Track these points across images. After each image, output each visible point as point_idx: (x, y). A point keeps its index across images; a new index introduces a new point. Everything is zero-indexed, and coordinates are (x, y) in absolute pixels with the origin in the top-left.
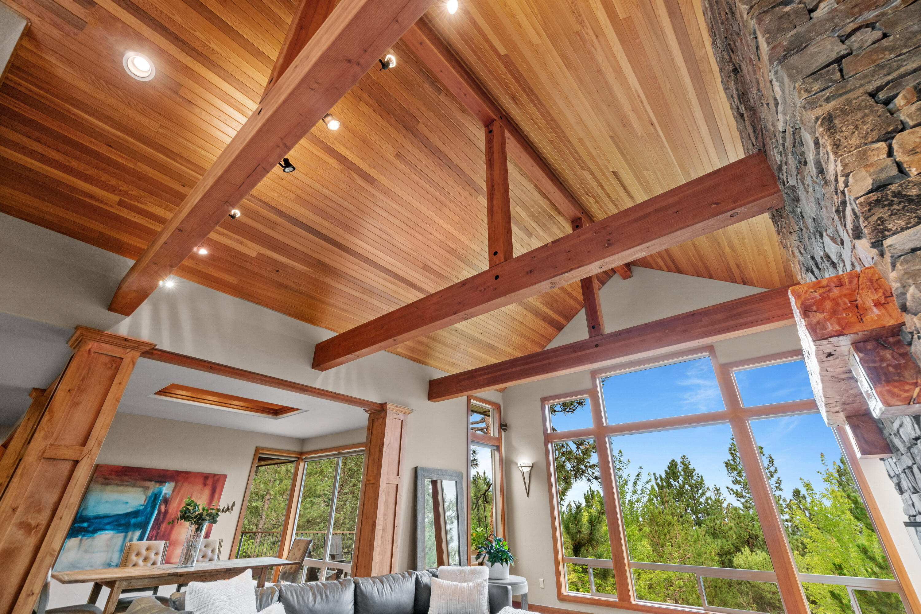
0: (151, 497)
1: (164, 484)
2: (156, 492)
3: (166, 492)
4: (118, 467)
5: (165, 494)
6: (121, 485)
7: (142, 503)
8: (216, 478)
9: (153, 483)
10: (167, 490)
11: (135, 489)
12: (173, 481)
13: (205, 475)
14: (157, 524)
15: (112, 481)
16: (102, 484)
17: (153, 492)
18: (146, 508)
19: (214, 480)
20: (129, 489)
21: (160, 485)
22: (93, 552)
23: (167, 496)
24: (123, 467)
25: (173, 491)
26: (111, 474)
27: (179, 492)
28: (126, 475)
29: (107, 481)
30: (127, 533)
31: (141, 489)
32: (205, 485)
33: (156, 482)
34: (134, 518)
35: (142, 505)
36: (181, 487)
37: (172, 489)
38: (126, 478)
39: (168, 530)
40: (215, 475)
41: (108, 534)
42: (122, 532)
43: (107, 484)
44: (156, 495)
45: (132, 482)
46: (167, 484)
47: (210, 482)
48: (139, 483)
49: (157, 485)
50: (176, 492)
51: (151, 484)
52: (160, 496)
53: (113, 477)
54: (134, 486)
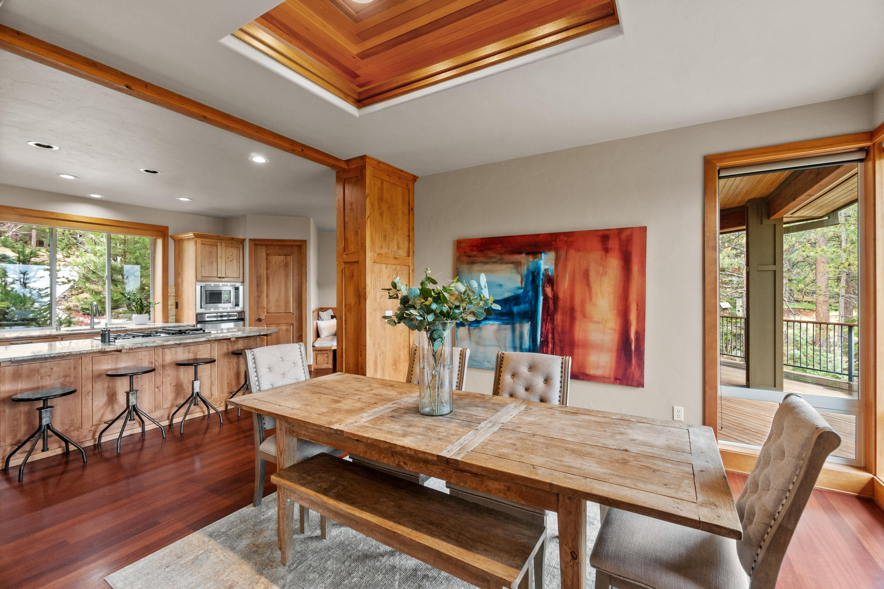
0: (527, 276)
1: (539, 255)
2: (531, 268)
3: (546, 267)
4: (477, 240)
5: (545, 270)
6: (486, 263)
7: (519, 285)
8: (624, 235)
9: (523, 255)
10: (545, 263)
11: (504, 266)
12: (550, 250)
13: (601, 233)
14: (548, 315)
15: (475, 258)
16: (468, 263)
17: (528, 269)
18: (526, 292)
19: (620, 240)
20: (498, 267)
21: (534, 258)
22: (485, 346)
23: (550, 273)
24: (482, 239)
25: (556, 265)
26: (472, 250)
27: (565, 266)
28: (490, 249)
29: (471, 259)
30: (513, 324)
31: (511, 266)
32: (606, 250)
33: (528, 254)
34: (516, 305)
35: (519, 288)
36: (566, 259)
37: (553, 262)
38: (490, 253)
39: (567, 324)
40: (620, 231)
41: (493, 325)
42: (507, 324)
43: (473, 263)
44: (533, 273)
45: (498, 257)
46: (543, 255)
47: (614, 244)
48: (507, 257)
49: (531, 258)
50: (560, 266)
51: (522, 258)
52: (538, 273)
53: (474, 253)
54: (502, 262)
